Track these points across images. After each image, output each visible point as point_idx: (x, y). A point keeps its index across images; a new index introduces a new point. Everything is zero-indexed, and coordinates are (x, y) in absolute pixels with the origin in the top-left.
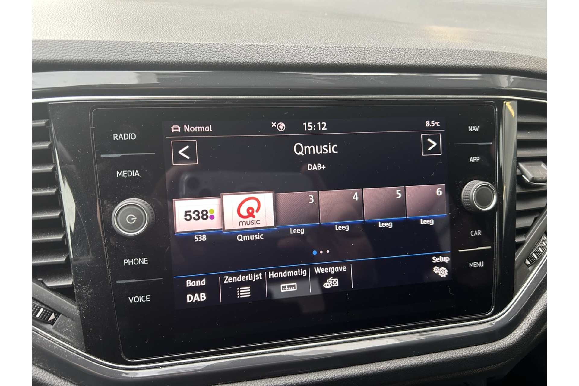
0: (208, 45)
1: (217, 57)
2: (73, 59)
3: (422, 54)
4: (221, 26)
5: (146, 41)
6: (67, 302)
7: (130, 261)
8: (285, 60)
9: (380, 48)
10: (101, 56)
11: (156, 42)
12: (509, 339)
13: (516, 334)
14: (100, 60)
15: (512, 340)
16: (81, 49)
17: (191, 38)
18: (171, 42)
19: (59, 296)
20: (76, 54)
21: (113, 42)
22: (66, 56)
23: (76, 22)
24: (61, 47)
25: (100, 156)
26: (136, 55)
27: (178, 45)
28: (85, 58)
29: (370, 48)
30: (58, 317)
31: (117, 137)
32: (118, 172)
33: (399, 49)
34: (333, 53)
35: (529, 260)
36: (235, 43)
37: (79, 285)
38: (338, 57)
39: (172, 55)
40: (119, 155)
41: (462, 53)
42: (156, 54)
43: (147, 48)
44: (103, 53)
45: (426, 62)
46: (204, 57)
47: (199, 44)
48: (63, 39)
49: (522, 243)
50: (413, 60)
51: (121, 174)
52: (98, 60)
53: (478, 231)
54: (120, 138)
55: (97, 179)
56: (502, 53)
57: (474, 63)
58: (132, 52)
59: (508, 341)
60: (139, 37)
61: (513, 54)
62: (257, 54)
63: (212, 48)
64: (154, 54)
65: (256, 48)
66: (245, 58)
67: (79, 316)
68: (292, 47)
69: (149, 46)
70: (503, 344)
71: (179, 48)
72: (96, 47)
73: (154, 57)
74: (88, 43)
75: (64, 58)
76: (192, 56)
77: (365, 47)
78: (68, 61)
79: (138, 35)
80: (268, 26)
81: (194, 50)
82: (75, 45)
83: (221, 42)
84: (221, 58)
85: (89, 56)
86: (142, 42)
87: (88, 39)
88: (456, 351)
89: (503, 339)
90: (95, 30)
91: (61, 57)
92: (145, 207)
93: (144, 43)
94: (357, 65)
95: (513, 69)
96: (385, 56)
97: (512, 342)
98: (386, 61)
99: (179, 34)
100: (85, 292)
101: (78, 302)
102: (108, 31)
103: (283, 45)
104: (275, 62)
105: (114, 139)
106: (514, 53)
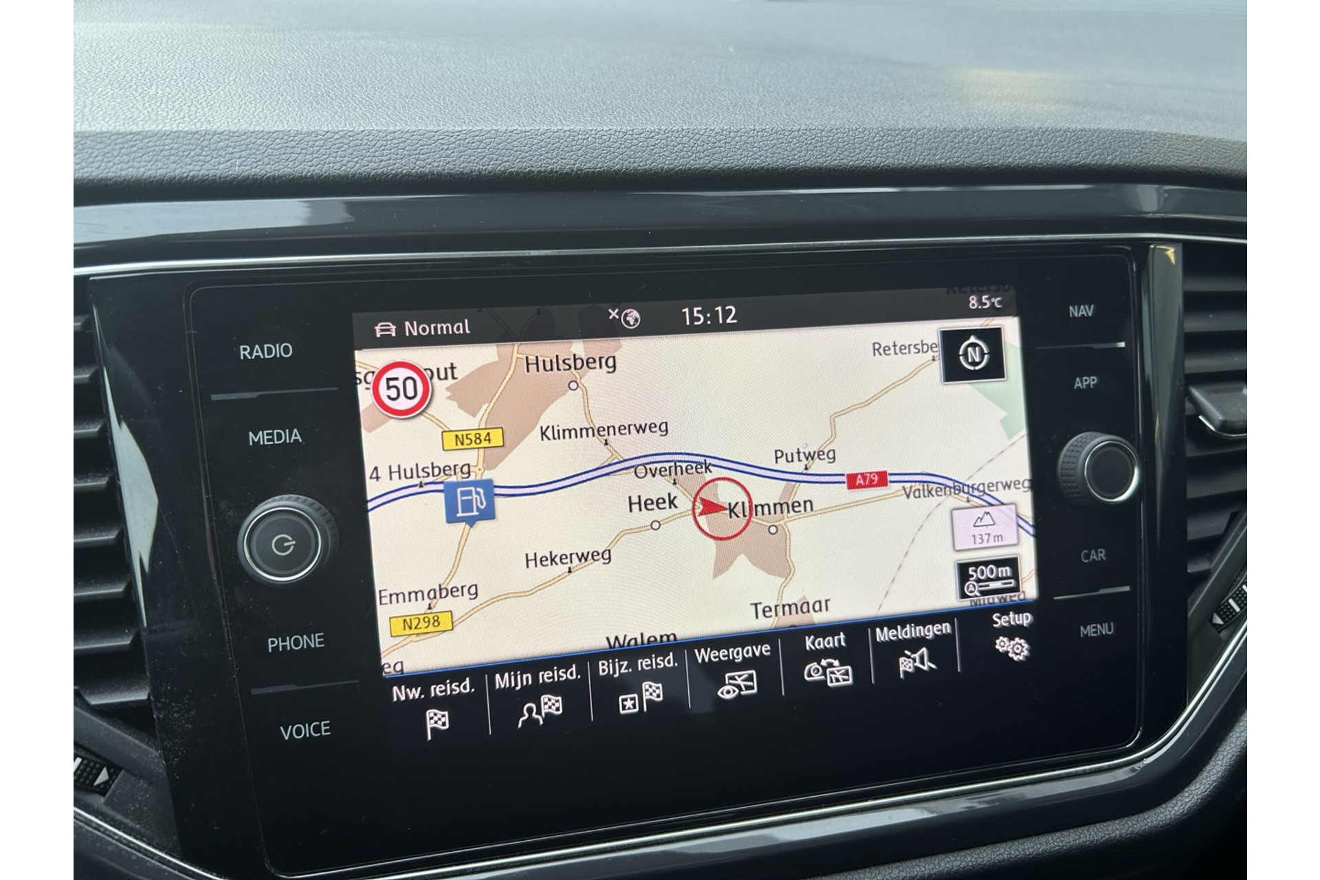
0: (458, 133)
1: (478, 161)
2: (145, 175)
3: (956, 141)
4: (489, 88)
5: (313, 129)
6: (137, 742)
7: (282, 642)
8: (635, 165)
9: (857, 129)
10: (211, 167)
11: (336, 129)
12: (1180, 803)
13: (1193, 792)
14: (208, 175)
15: (1187, 807)
16: (162, 150)
17: (417, 118)
18: (371, 129)
19: (118, 728)
20: (152, 162)
21: (237, 134)
22: (129, 168)
23: (154, 87)
24: (117, 147)
25: (210, 398)
26: (291, 161)
27: (386, 136)
28: (171, 174)
29: (834, 130)
30: (117, 776)
31: (248, 353)
32: (251, 434)
33: (903, 130)
34: (749, 145)
35: (1221, 617)
36: (520, 128)
37: (163, 700)
38: (759, 153)
39: (374, 159)
40: (254, 395)
41: (1050, 136)
42: (338, 158)
43: (317, 144)
44: (214, 160)
45: (967, 160)
46: (449, 162)
47: (437, 132)
48: (122, 129)
49: (1205, 576)
50: (934, 155)
51: (258, 438)
52: (202, 176)
53: (1099, 550)
54: (255, 354)
55: (202, 452)
56: (1143, 133)
57: (1077, 160)
58: (280, 155)
59: (1176, 808)
60: (298, 120)
61: (1169, 136)
62: (572, 151)
63: (467, 141)
64: (333, 159)
65: (569, 137)
66: (545, 162)
67: (165, 774)
68: (653, 134)
69: (321, 139)
70: (1166, 816)
71: (389, 143)
72: (197, 147)
73: (331, 165)
74: (178, 137)
75: (124, 173)
76: (421, 160)
77: (822, 128)
78: (133, 179)
79: (296, 114)
80: (596, 84)
81: (426, 147)
82: (149, 142)
83: (486, 127)
84: (488, 165)
85: (182, 167)
86: (305, 130)
87: (180, 129)
88: (1055, 838)
89: (1164, 806)
90: (196, 106)
91: (116, 173)
92: (315, 514)
93: (310, 134)
94: (804, 171)
95: (1170, 169)
96: (869, 148)
97: (1185, 812)
98: (872, 159)
99: (390, 109)
100: (178, 717)
101: (162, 741)
102: (226, 108)
103: (632, 129)
104: (614, 169)
105: (242, 358)
106: (1171, 131)
